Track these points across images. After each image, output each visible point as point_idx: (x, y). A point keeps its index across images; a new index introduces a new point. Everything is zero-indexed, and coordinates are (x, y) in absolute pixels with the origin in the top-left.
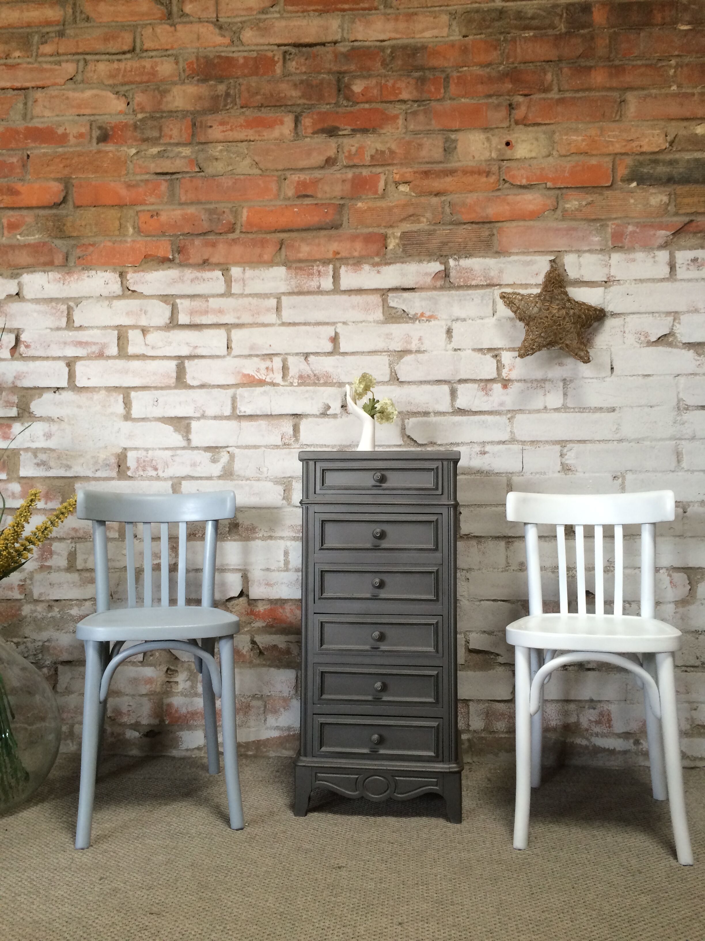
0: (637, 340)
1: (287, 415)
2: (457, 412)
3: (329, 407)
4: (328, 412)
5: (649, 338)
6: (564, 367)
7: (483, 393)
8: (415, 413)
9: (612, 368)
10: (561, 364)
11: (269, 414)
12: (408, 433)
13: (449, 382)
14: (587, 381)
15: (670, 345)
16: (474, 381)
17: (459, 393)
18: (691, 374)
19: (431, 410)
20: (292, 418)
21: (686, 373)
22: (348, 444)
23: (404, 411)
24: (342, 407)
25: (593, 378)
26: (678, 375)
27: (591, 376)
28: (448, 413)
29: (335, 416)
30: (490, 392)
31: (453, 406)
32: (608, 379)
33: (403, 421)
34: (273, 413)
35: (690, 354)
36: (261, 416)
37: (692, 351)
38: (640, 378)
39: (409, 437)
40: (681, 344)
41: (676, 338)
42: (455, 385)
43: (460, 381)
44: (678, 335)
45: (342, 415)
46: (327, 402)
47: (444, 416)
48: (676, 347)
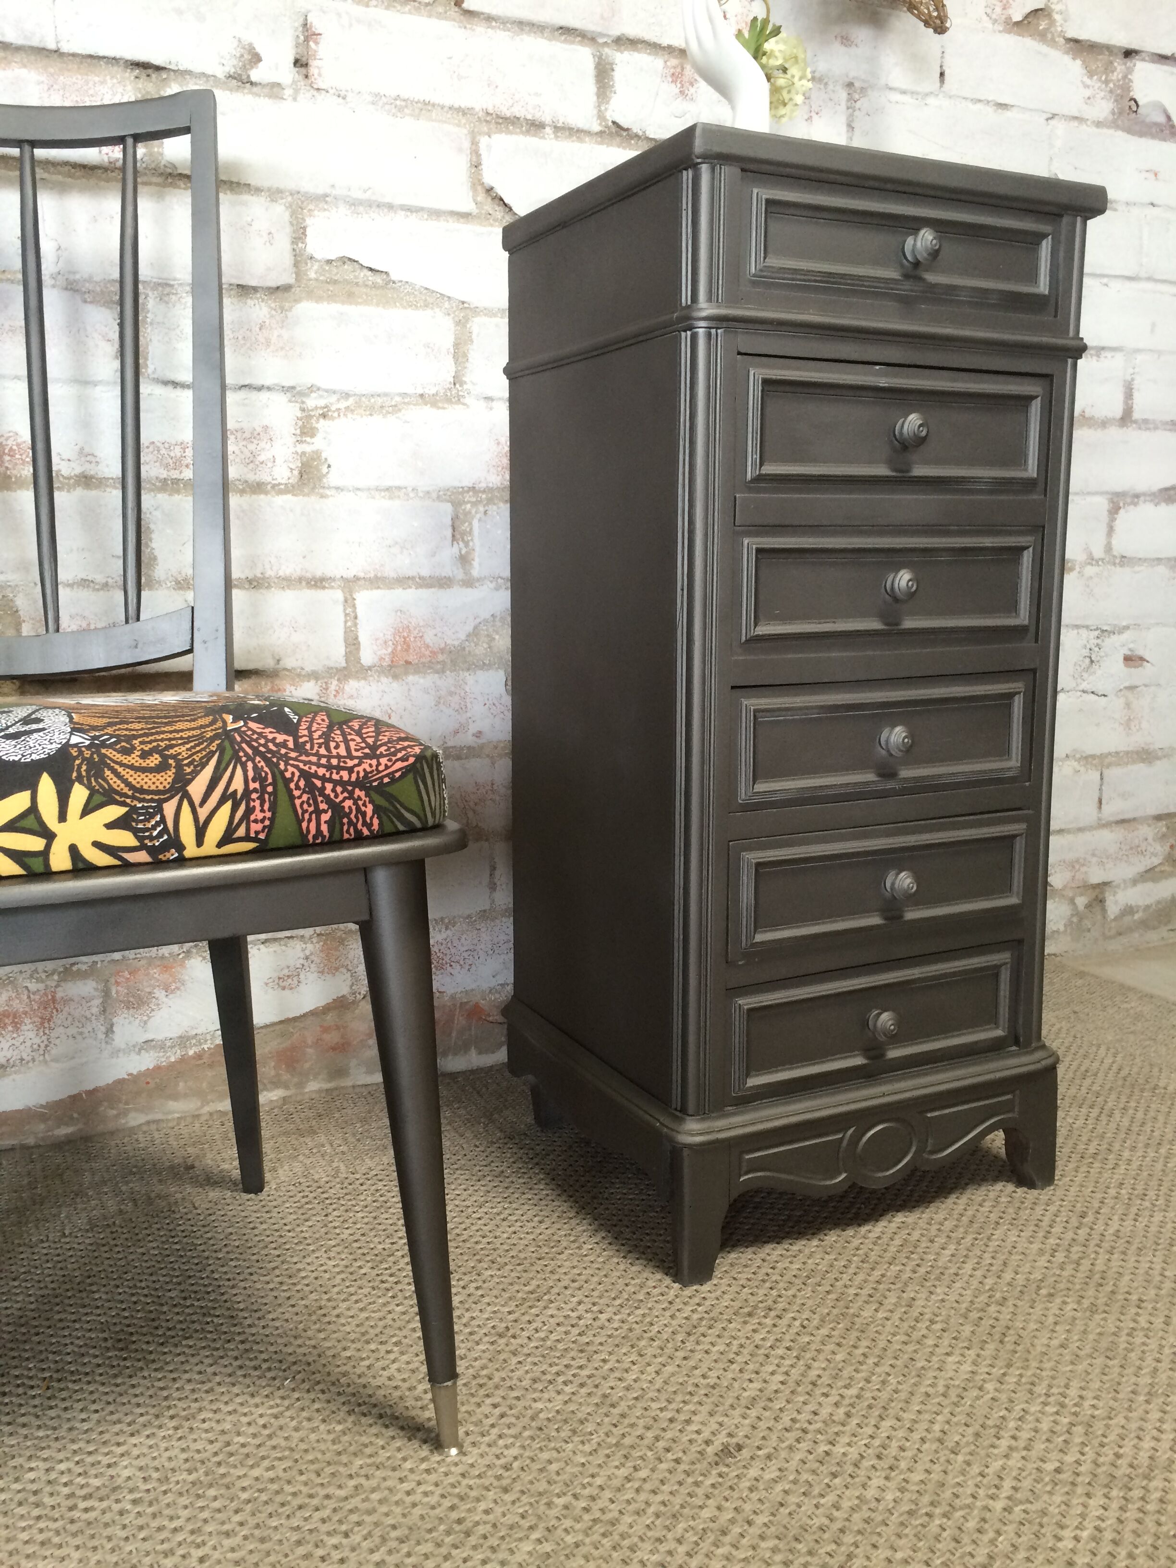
0: (989, 11)
1: (114, 61)
2: (611, 134)
3: (256, 58)
4: (255, 75)
5: (1010, 11)
6: (853, 50)
7: (675, 89)
8: (506, 119)
9: (942, 74)
10: (846, 41)
11: (52, 46)
12: (489, 179)
13: (593, 40)
14: (895, 97)
15: (1042, 37)
16: (654, 47)
17: (618, 75)
18: (1076, 118)
19: (547, 119)
20: (130, 75)
21: (1066, 113)
22: (320, 191)
23: (478, 108)
24: (296, 62)
25: (904, 92)
26: (1054, 116)
27: (904, 87)
28: (588, 133)
29: (274, 90)
30: (692, 90)
31: (601, 116)
32: (931, 100)
33: (475, 143)
34: (65, 48)
35: (1074, 67)
36: (19, 49)
37: (1078, 62)
38: (990, 109)
39: (489, 190)
40: (1062, 41)
41: (1052, 22)
42: (607, 50)
43: (624, 42)
44: (1057, 17)
45: (297, 91)
46: (248, 37)
47: (580, 140)
48: (1052, 43)
